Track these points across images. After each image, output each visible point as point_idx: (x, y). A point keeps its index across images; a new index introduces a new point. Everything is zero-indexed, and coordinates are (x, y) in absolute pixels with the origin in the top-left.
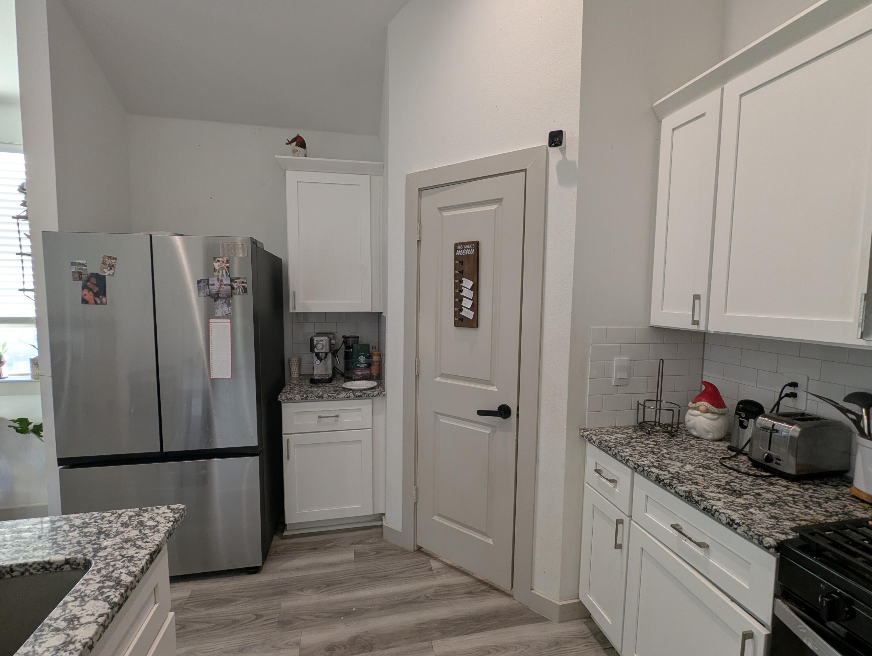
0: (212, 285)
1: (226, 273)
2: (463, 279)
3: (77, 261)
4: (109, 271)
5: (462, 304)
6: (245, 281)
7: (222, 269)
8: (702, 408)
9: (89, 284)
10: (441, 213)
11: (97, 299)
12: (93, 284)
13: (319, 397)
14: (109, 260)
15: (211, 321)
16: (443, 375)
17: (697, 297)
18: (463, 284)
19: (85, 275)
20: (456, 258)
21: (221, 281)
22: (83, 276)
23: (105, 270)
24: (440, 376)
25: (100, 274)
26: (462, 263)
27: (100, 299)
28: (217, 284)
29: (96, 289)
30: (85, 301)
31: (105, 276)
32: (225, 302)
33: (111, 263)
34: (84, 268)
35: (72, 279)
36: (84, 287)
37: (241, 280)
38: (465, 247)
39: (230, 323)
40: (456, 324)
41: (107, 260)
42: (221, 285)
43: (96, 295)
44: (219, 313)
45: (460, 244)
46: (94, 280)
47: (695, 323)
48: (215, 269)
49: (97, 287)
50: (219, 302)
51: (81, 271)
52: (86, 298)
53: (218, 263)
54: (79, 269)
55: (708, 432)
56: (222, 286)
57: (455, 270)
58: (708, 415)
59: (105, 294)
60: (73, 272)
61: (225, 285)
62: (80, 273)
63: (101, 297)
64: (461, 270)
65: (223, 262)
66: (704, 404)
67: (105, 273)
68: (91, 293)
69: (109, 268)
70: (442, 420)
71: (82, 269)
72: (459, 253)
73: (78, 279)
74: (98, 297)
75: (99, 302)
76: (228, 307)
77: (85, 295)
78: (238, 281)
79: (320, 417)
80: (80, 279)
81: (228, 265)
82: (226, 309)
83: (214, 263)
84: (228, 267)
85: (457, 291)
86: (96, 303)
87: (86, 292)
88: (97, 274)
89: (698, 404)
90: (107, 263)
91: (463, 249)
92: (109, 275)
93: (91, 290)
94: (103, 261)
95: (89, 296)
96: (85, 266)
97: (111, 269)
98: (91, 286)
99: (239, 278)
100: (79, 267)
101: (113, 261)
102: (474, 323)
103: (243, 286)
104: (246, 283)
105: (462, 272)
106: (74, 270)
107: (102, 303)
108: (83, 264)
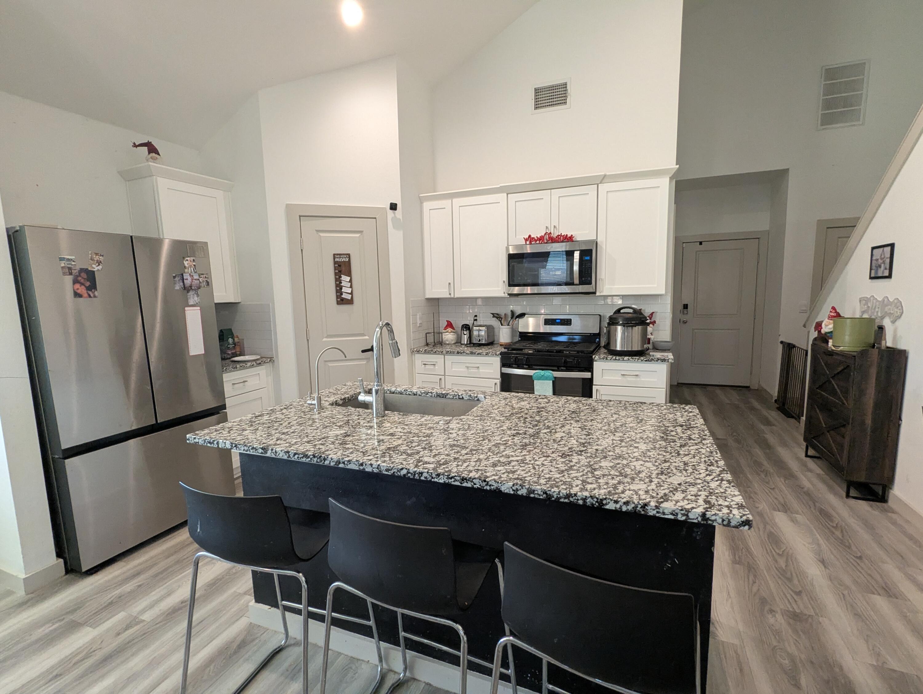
0: (186, 279)
1: (194, 270)
2: (342, 275)
3: (65, 257)
4: (97, 266)
5: (342, 291)
6: (207, 277)
7: (191, 266)
8: (450, 331)
9: (79, 278)
10: (317, 234)
11: (90, 293)
12: (84, 279)
13: (234, 368)
14: (97, 257)
15: (186, 308)
16: (329, 336)
17: (450, 284)
18: (342, 279)
19: (75, 270)
20: (335, 263)
21: (192, 276)
22: (73, 271)
23: (94, 266)
24: (326, 337)
25: (89, 269)
26: (340, 266)
27: (93, 293)
28: (190, 279)
29: (88, 284)
30: (77, 295)
31: (94, 271)
32: (195, 293)
33: (98, 259)
34: (73, 263)
35: (62, 274)
36: (75, 282)
37: (204, 276)
38: (341, 256)
39: (200, 310)
40: (338, 303)
41: (95, 256)
42: (192, 279)
43: (89, 289)
44: (191, 302)
45: (337, 254)
46: (84, 275)
47: (450, 294)
48: (185, 266)
49: (88, 281)
50: (191, 293)
51: (70, 266)
52: (79, 291)
53: (187, 262)
54: (68, 264)
55: (452, 340)
56: (194, 281)
57: (335, 269)
58: (452, 333)
59: (95, 288)
60: (63, 268)
61: (195, 280)
62: (70, 269)
63: (93, 290)
64: (340, 270)
65: (191, 261)
66: (449, 330)
67: (95, 268)
68: (83, 287)
69: (97, 264)
70: (330, 364)
71: (72, 265)
72: (337, 260)
73: (68, 273)
74: (91, 290)
75: (92, 295)
76: (197, 297)
77: (78, 289)
78: (202, 276)
79: (233, 384)
80: (71, 274)
81: (194, 263)
82: (196, 298)
83: (184, 262)
84: (194, 265)
85: (338, 283)
86: (90, 296)
87: (77, 286)
88: (87, 269)
89: (447, 330)
90: (96, 259)
91: (340, 258)
92: (98, 270)
93: (82, 284)
94: (91, 257)
95: (82, 290)
96: (74, 261)
97: (99, 265)
98: (82, 281)
99: (203, 274)
100: (68, 262)
101: (100, 257)
102: (350, 302)
103: (206, 280)
104: (208, 278)
105: (340, 271)
106: (63, 265)
107: (95, 297)
108: (71, 260)
